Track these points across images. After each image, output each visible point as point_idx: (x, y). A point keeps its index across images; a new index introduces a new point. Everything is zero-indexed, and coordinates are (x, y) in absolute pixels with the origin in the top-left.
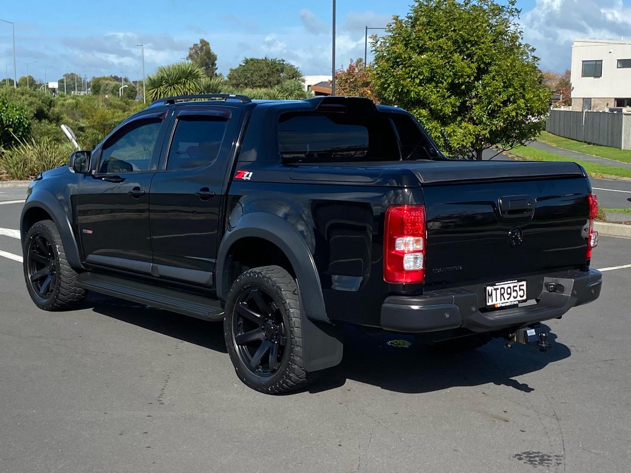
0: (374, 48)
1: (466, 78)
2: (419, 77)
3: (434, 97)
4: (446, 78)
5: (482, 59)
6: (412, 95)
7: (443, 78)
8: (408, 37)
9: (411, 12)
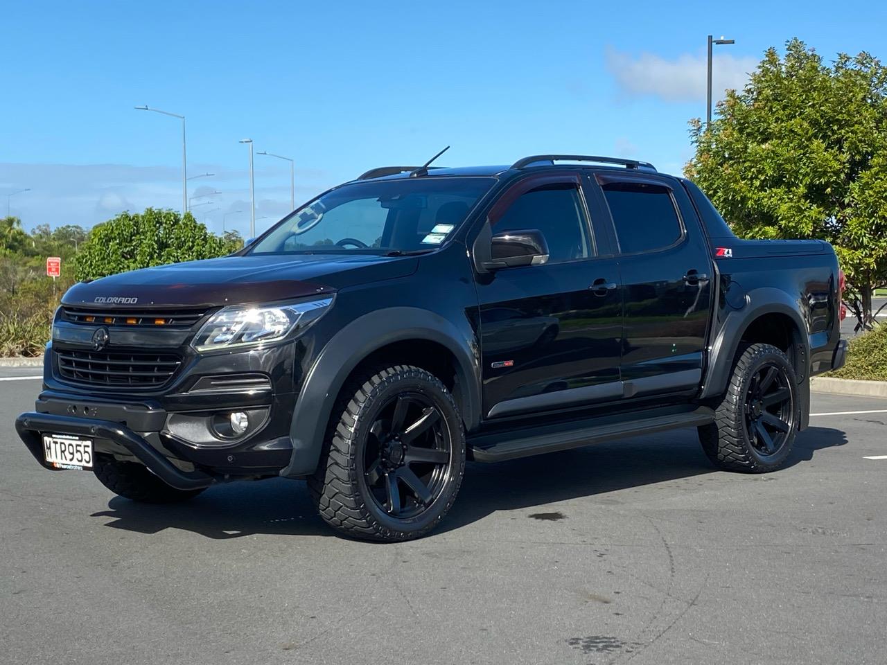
0: (694, 139)
1: (831, 177)
2: (760, 176)
3: (784, 207)
4: (801, 177)
5: (857, 147)
6: (750, 203)
7: (796, 178)
8: (744, 118)
9: (751, 82)
